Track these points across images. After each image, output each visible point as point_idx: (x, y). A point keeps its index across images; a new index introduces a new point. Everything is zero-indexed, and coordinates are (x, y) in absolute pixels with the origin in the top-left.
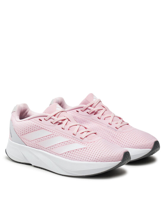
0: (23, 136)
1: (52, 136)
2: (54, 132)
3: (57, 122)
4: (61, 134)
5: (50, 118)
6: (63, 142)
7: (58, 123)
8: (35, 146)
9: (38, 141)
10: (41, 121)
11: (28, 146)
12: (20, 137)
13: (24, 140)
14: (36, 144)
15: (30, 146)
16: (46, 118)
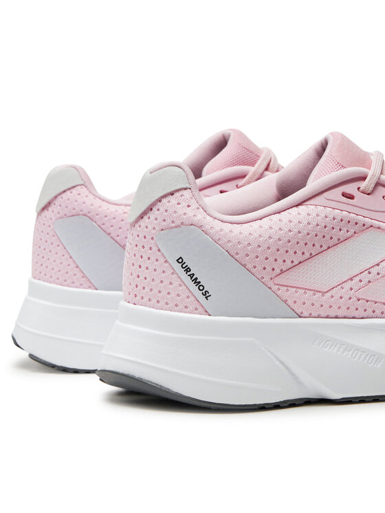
0: (286, 278)
5: (377, 184)
8: (352, 308)
9: (365, 281)
10: (351, 197)
11: (310, 316)
12: (271, 284)
13: (290, 295)
14: (354, 299)
15: (319, 317)
16: (363, 185)
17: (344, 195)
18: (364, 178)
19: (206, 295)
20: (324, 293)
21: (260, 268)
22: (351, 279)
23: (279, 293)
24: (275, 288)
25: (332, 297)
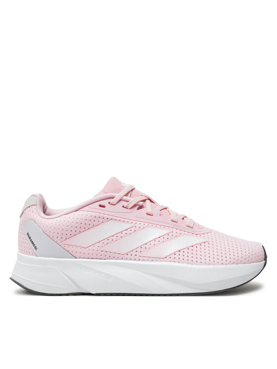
0: (68, 242)
1: (133, 229)
2: (134, 222)
3: (134, 206)
4: (150, 225)
5: (120, 200)
6: (159, 235)
7: (137, 207)
8: (99, 255)
9: (105, 243)
10: (104, 207)
11: (80, 258)
12: (61, 244)
13: (70, 249)
14: (100, 251)
15: (84, 258)
16: (111, 201)
17: (100, 206)
18: (113, 198)
19: (36, 248)
20: (85, 248)
21: (55, 237)
22: (99, 242)
23: (65, 248)
24: (63, 246)
25: (89, 250)
